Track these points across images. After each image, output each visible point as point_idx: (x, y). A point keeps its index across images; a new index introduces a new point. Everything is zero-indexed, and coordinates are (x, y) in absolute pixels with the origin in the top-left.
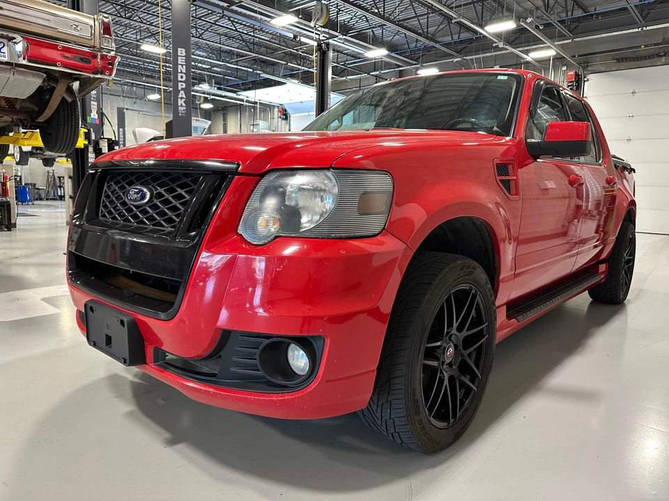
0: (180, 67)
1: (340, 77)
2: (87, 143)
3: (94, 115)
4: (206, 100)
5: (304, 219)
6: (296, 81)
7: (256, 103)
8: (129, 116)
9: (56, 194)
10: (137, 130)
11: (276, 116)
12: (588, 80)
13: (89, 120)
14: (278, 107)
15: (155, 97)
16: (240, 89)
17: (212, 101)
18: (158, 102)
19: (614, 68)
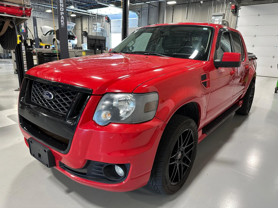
0: (61, 4)
1: (133, 4)
2: (21, 41)
3: (23, 28)
4: (73, 13)
5: (121, 112)
6: (113, 5)
7: (95, 15)
8: (38, 20)
9: (8, 56)
10: (42, 27)
11: (104, 20)
12: (240, 9)
13: (21, 31)
14: (105, 16)
15: (49, 11)
16: (88, 8)
17: (76, 13)
18: (51, 13)
19: (252, 4)
